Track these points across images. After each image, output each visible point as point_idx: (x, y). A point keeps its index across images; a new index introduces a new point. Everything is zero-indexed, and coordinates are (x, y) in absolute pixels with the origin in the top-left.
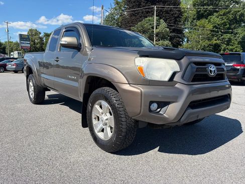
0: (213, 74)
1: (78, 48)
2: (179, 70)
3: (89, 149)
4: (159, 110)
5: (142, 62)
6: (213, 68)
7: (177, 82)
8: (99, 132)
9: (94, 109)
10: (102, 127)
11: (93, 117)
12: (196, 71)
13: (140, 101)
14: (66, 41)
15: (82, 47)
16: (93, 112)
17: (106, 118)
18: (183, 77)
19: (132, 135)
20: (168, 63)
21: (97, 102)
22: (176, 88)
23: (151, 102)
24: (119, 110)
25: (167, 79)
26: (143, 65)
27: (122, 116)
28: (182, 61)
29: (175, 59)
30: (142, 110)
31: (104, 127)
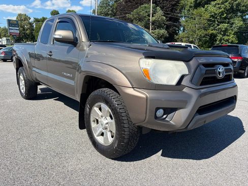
0: (221, 76)
1: (73, 42)
2: (187, 73)
3: (87, 154)
4: (165, 116)
5: (148, 64)
6: (221, 69)
7: (185, 86)
8: (98, 136)
9: (92, 111)
10: (101, 131)
11: (92, 119)
12: (205, 74)
13: (145, 107)
14: (60, 35)
15: (79, 42)
16: (91, 115)
17: (106, 121)
18: (191, 81)
19: (135, 141)
20: (176, 65)
21: (96, 105)
22: (184, 92)
23: (157, 109)
24: (121, 115)
25: (174, 82)
26: (149, 68)
27: (125, 122)
28: (191, 62)
29: (183, 61)
30: (147, 117)
31: (104, 131)
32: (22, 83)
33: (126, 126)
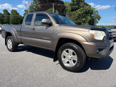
2: (106, 36)
4: (99, 52)
7: (105, 40)
8: (66, 63)
10: (68, 61)
15: (53, 24)
24: (81, 53)
25: (102, 39)
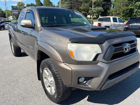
0: (127, 51)
2: (101, 52)
3: (41, 99)
4: (85, 82)
5: (72, 47)
7: (99, 62)
8: (47, 87)
9: (43, 72)
11: (44, 77)
12: (115, 51)
13: (71, 77)
14: (24, 23)
16: (43, 74)
17: (51, 80)
18: (104, 58)
19: (68, 94)
20: (92, 47)
21: (45, 68)
22: (98, 66)
25: (91, 59)
26: (73, 50)
28: (104, 45)
29: (98, 44)
30: (73, 83)
31: (50, 85)
32: (13, 47)
33: (61, 86)
